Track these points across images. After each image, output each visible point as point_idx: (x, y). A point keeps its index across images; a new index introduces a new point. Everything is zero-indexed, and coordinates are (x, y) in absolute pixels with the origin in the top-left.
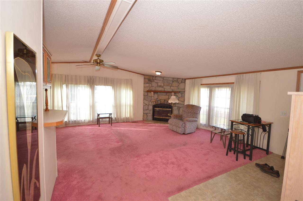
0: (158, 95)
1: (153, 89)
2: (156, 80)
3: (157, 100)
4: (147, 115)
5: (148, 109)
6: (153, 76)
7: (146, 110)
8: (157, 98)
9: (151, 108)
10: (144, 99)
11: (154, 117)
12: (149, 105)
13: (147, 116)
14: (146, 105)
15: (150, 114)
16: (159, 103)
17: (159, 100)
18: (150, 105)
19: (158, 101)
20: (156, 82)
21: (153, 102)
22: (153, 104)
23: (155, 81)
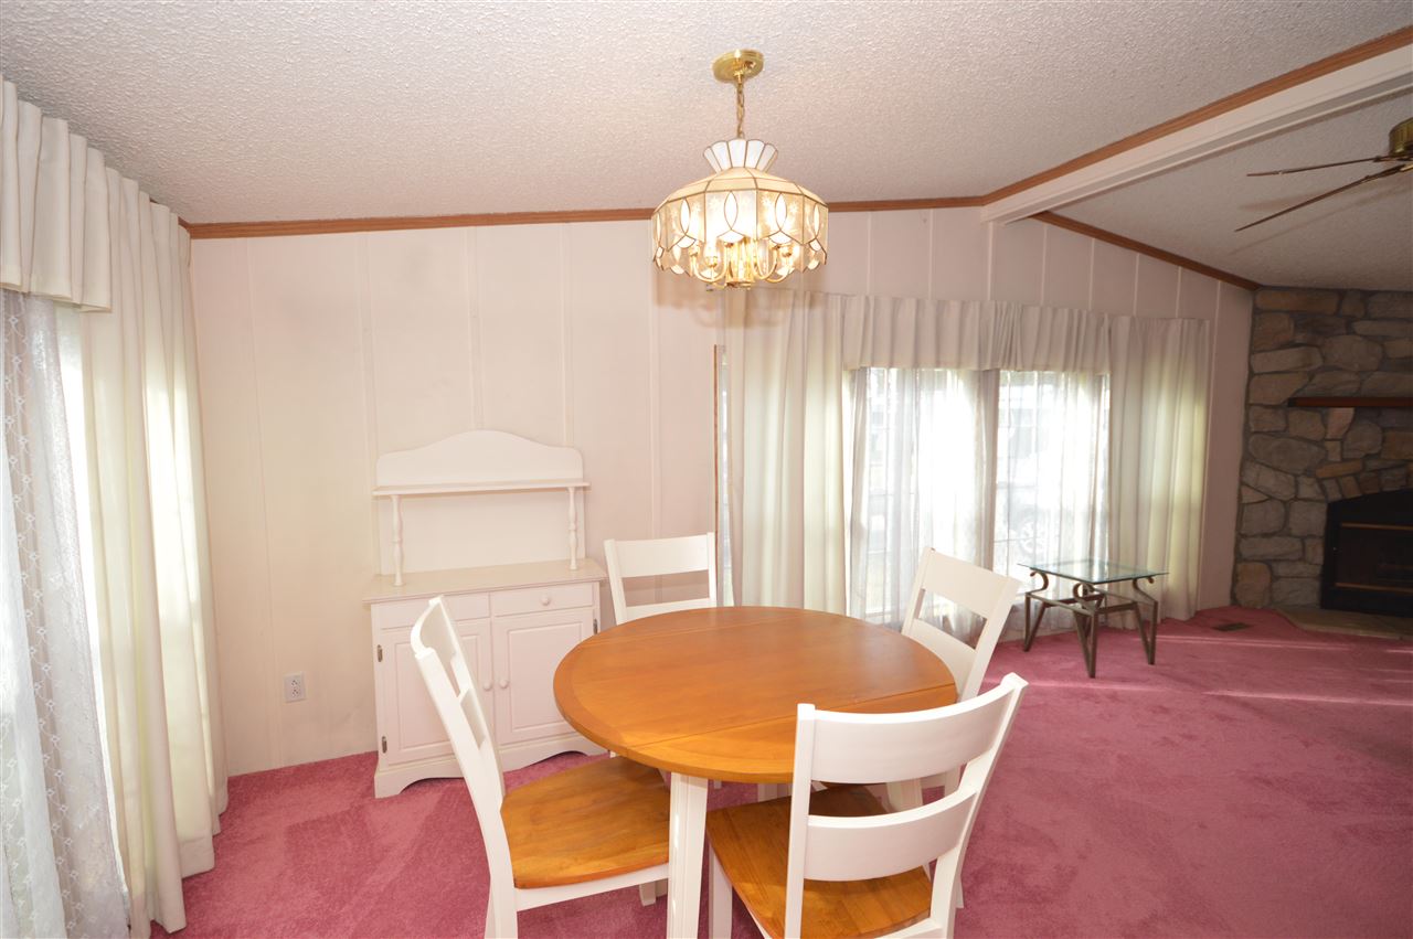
0: (1384, 430)
1: (1346, 384)
2: (1367, 317)
3: (1373, 464)
4: (1270, 568)
5: (1283, 531)
6: (1341, 294)
7: (1266, 535)
8: (1373, 452)
9: (1312, 518)
10: (1247, 458)
11: (1339, 584)
12: (1296, 499)
13: (1275, 578)
14: (1270, 498)
15: (1300, 568)
16: (1387, 489)
17: (1392, 467)
18: (1305, 500)
19: (1378, 471)
20: (1365, 337)
21: (1336, 478)
22: (1335, 496)
23: (1361, 327)
